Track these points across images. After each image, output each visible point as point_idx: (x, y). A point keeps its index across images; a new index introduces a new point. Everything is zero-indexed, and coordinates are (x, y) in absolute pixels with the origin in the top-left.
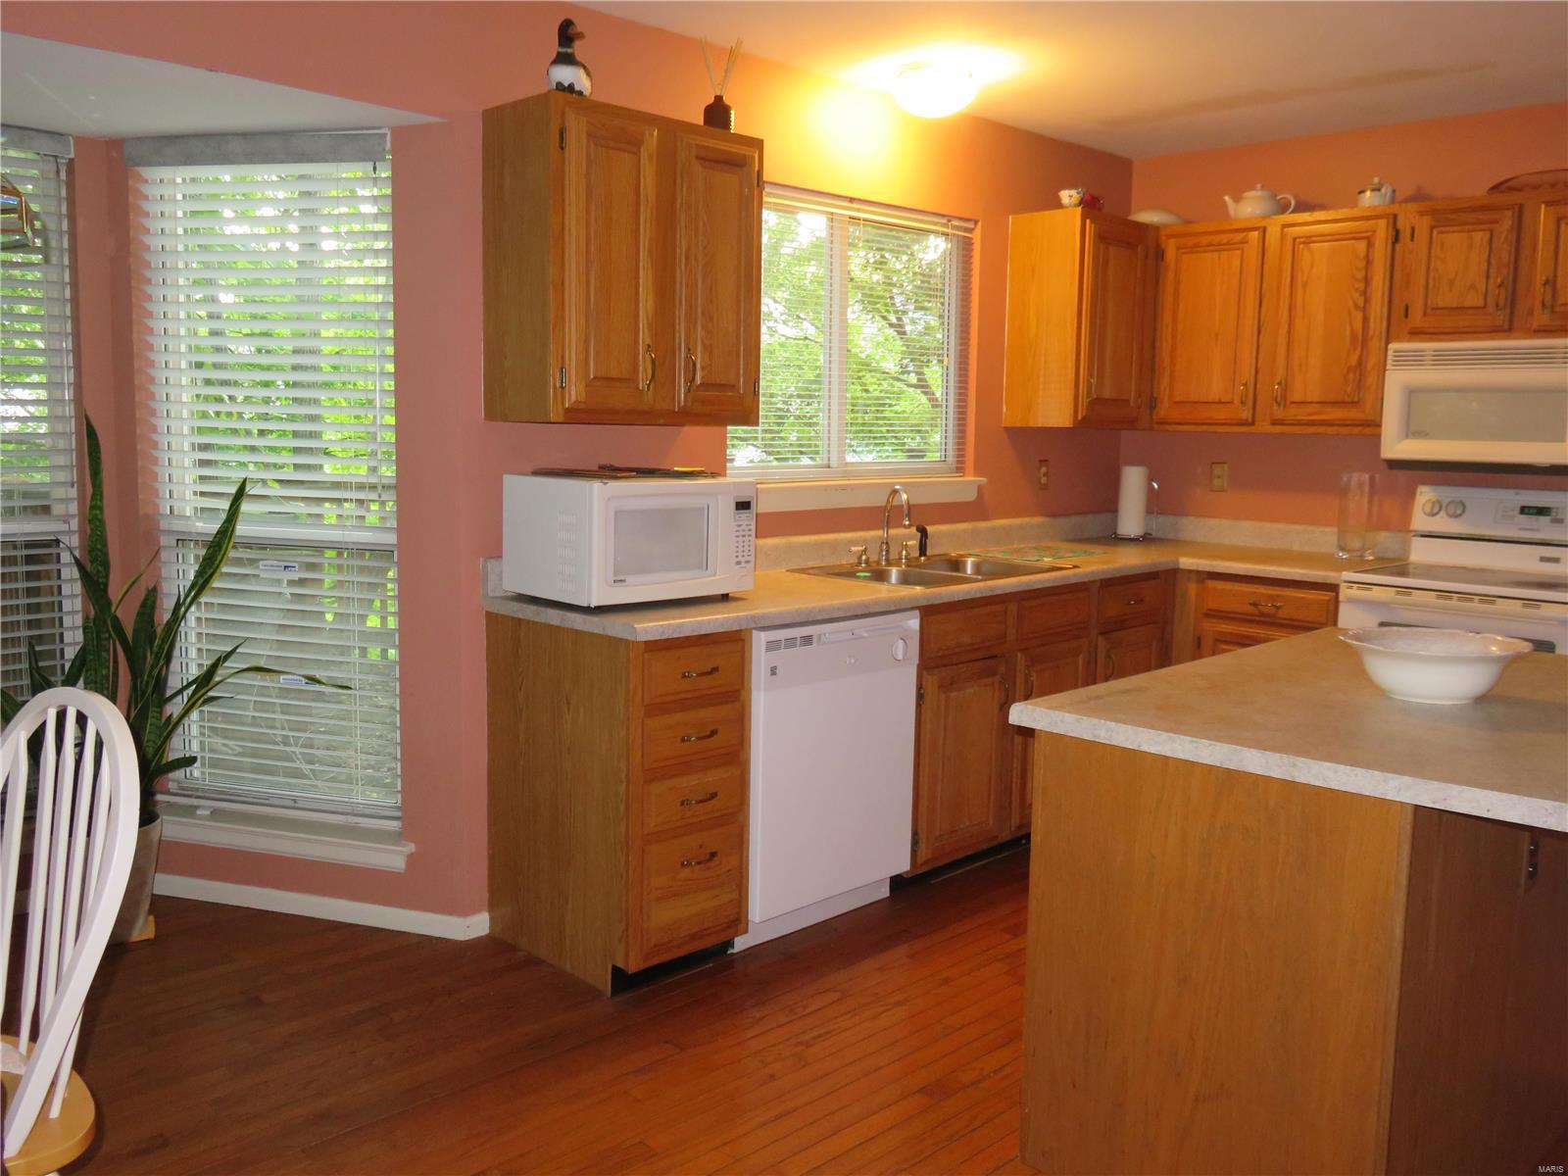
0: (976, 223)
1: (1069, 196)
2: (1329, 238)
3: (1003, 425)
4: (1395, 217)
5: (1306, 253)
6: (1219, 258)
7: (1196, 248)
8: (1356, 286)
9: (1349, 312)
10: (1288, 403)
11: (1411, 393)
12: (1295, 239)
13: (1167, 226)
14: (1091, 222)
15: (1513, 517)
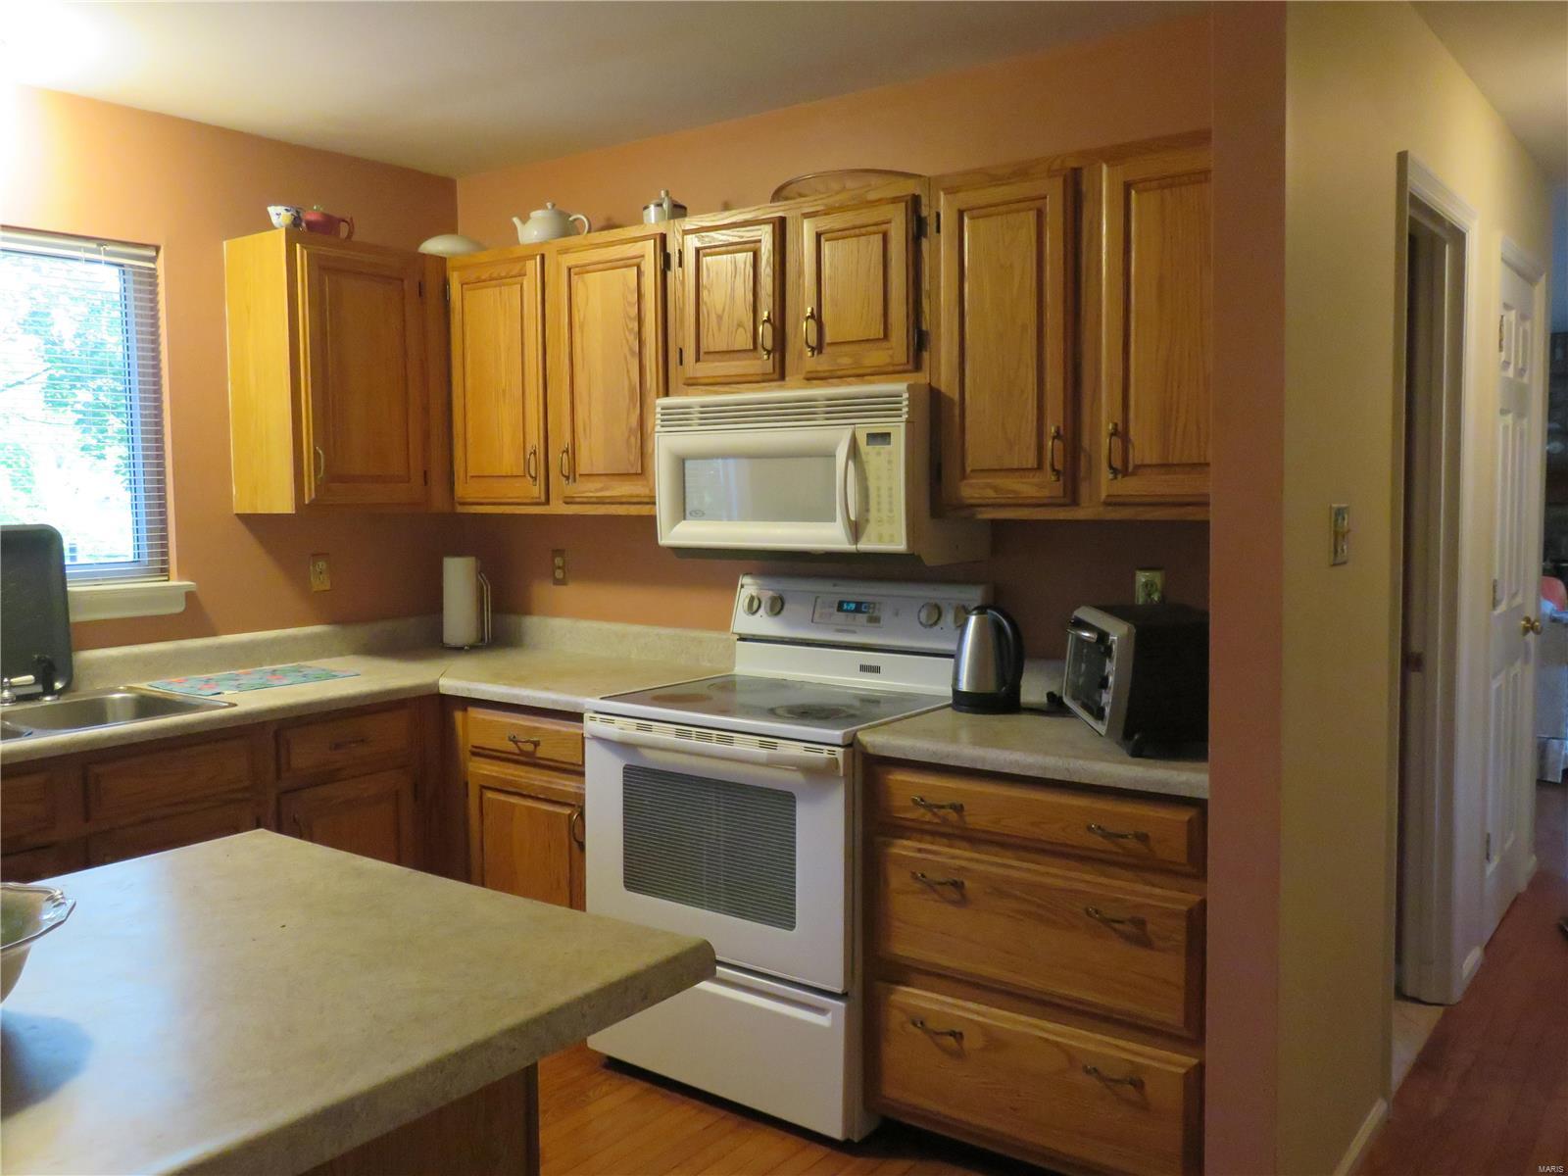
0: (157, 249)
1: (279, 215)
2: (601, 266)
3: (235, 512)
4: (663, 237)
5: (580, 285)
6: (500, 293)
7: (479, 283)
8: (630, 326)
9: (626, 358)
10: (577, 476)
11: (681, 462)
12: (570, 269)
13: (455, 255)
14: (302, 247)
15: (831, 615)
